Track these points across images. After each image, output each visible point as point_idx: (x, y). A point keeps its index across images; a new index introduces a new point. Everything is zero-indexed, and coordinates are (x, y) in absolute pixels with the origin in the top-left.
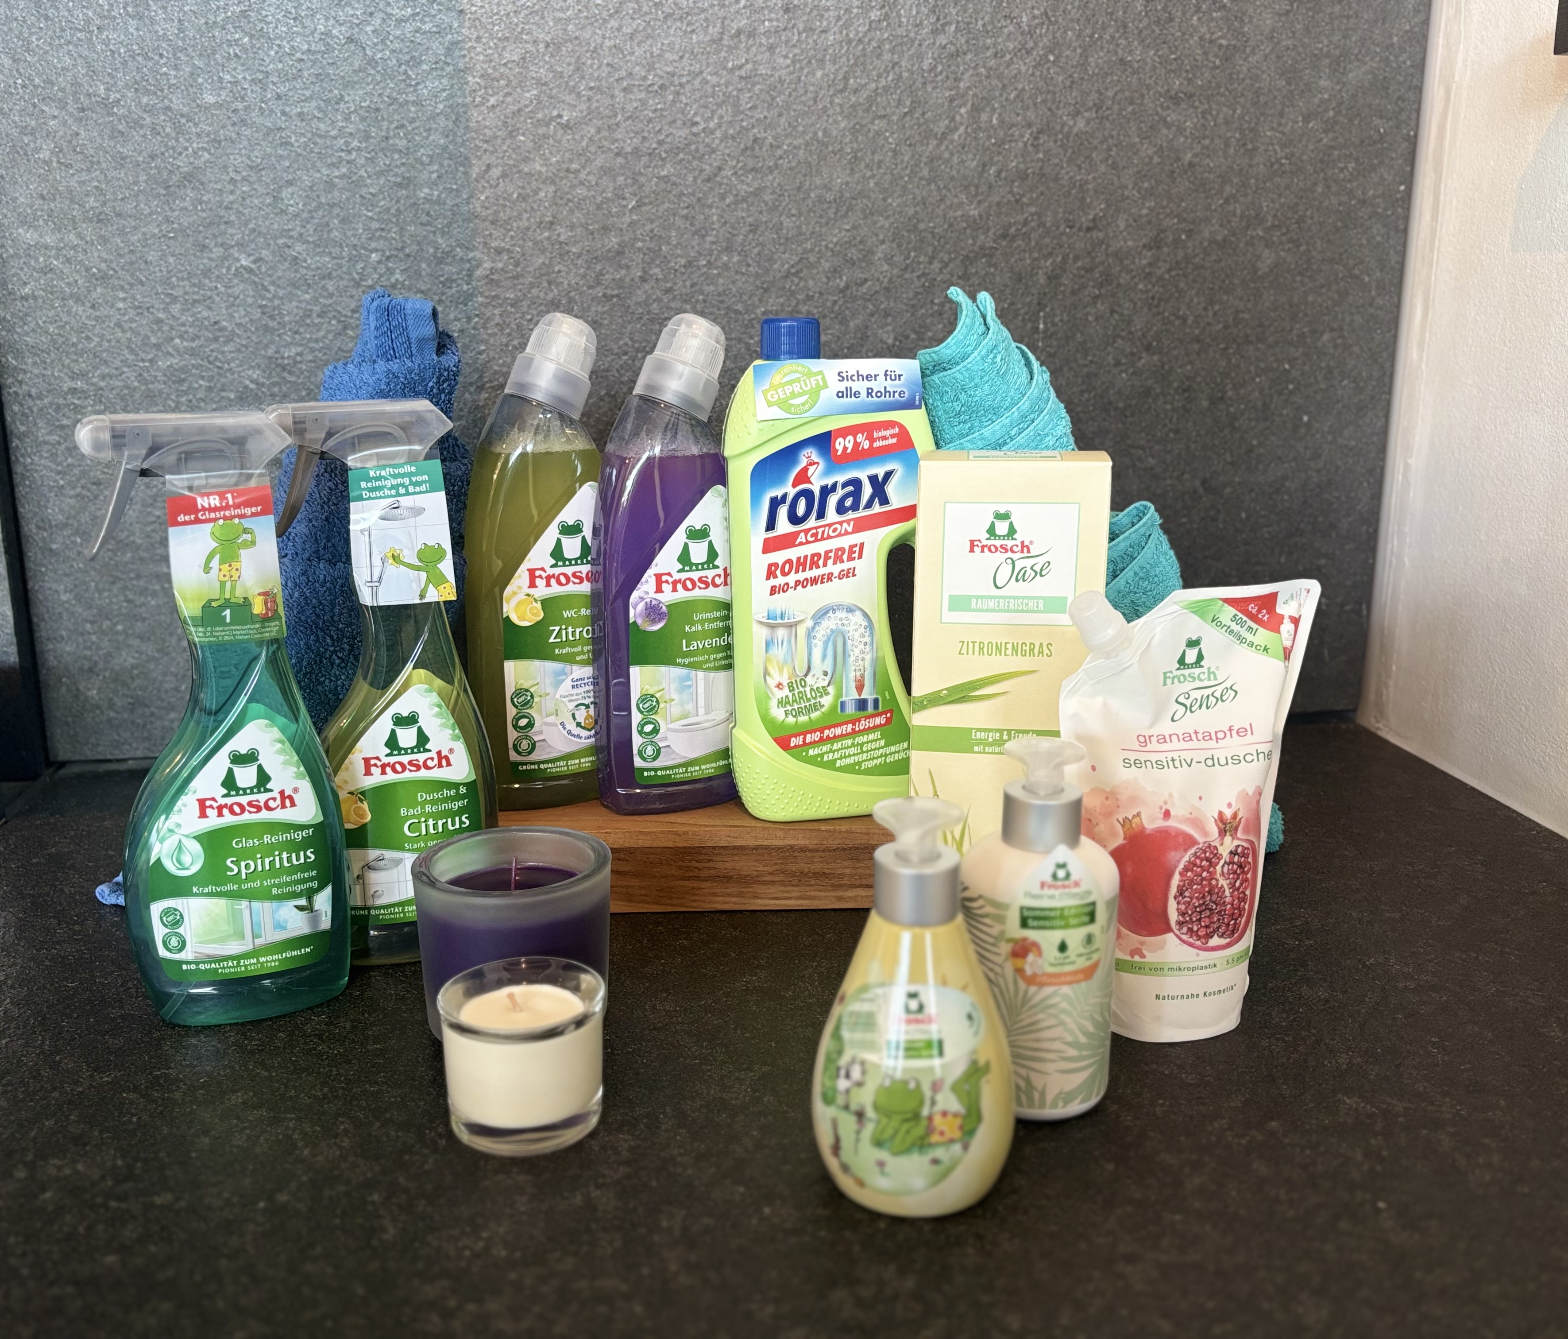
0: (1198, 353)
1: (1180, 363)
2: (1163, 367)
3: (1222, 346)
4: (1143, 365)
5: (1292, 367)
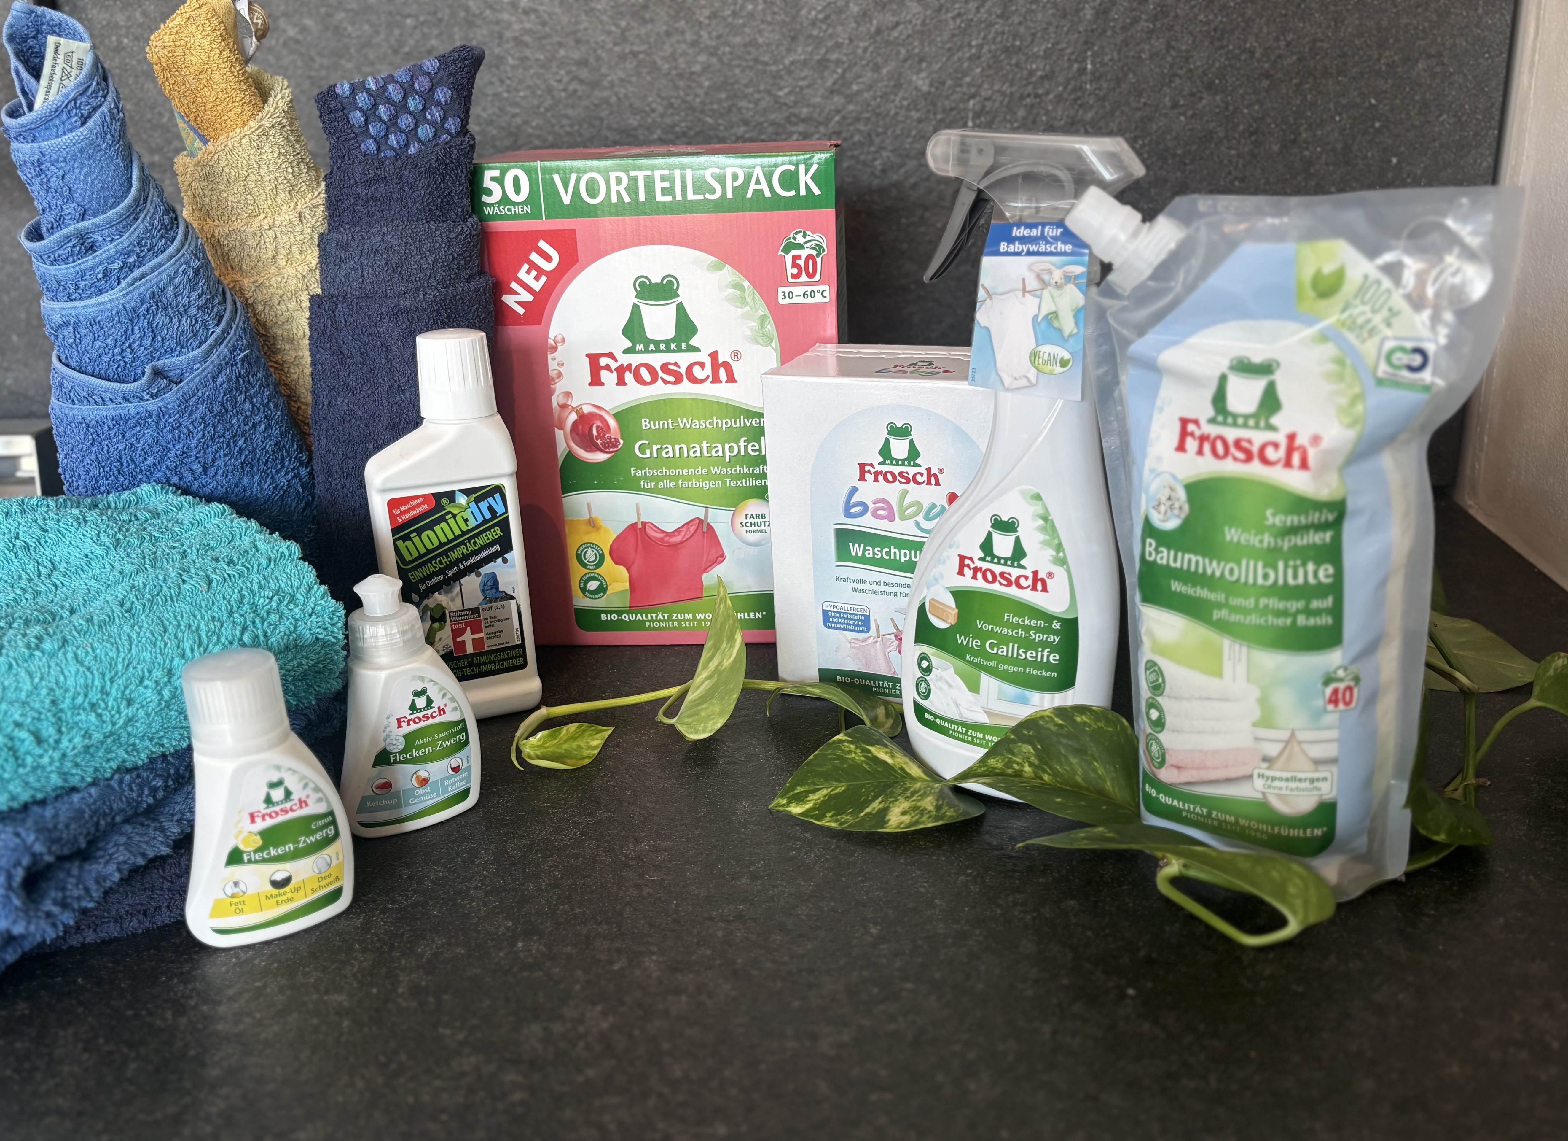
0: (1267, 91)
1: (1246, 102)
2: (1227, 109)
3: (1295, 81)
4: (1204, 107)
5: (1379, 101)
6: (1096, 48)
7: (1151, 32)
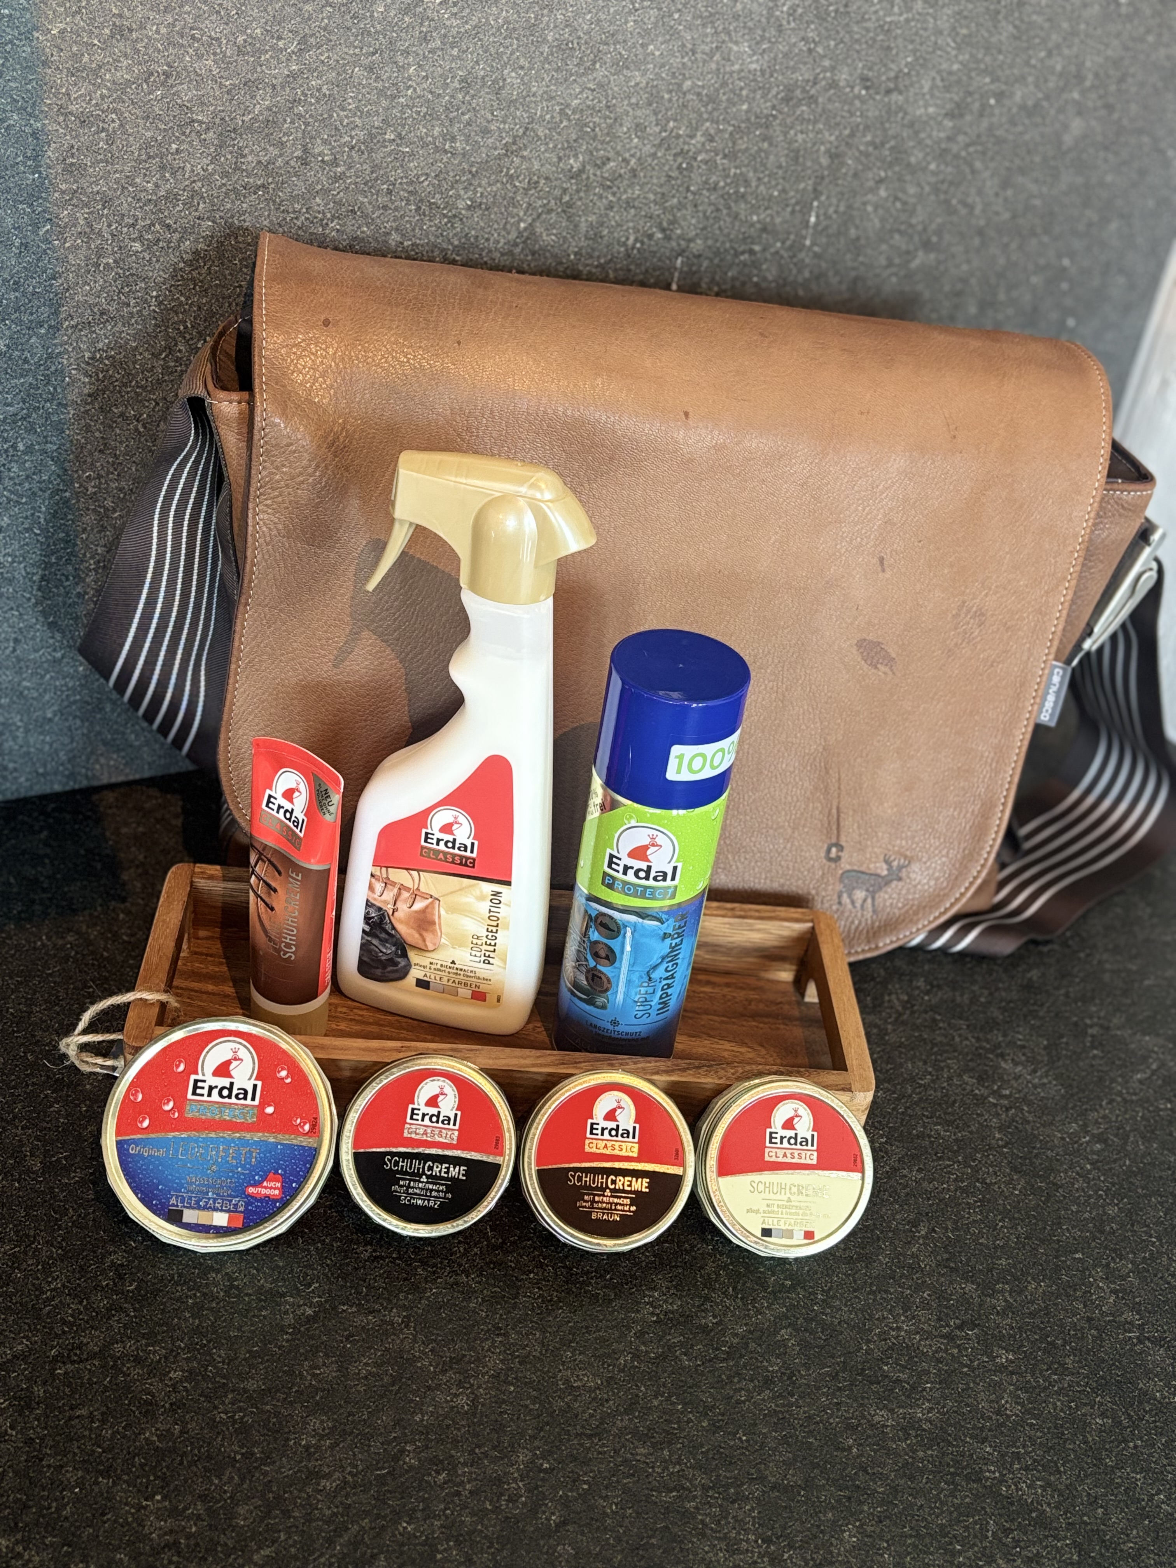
0: (978, 250)
1: (956, 262)
2: (937, 268)
3: (1005, 240)
6: (823, 198)
7: (881, 181)
